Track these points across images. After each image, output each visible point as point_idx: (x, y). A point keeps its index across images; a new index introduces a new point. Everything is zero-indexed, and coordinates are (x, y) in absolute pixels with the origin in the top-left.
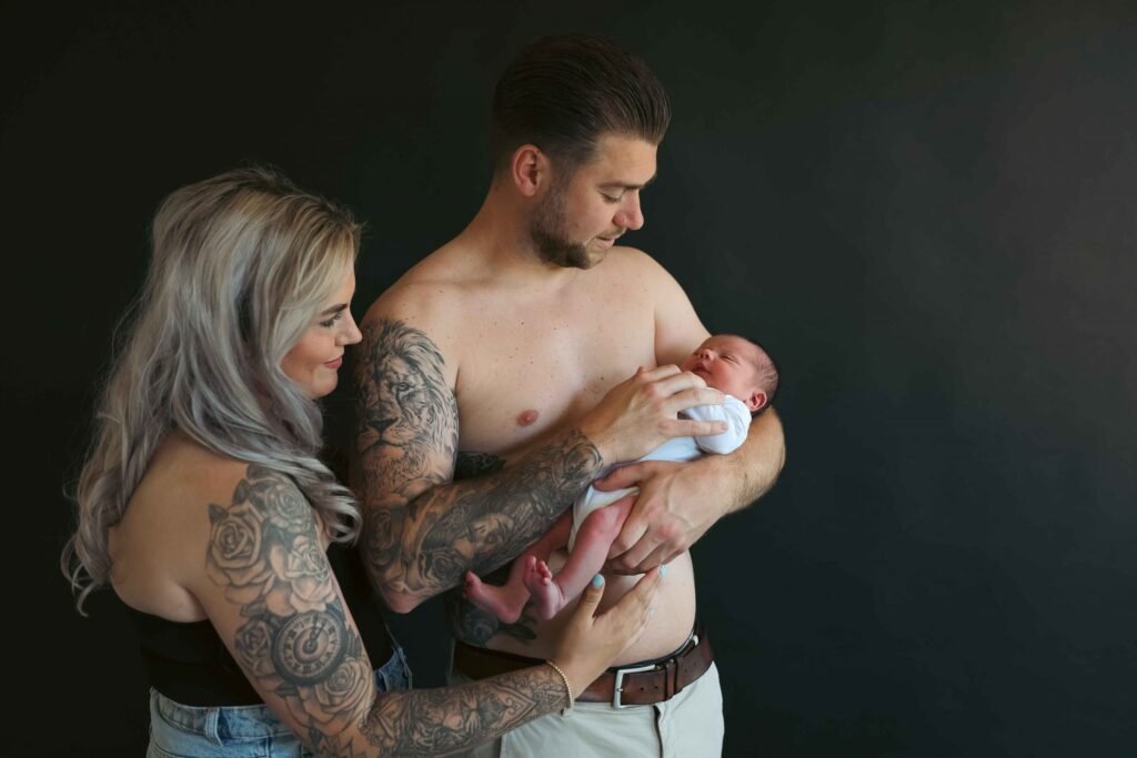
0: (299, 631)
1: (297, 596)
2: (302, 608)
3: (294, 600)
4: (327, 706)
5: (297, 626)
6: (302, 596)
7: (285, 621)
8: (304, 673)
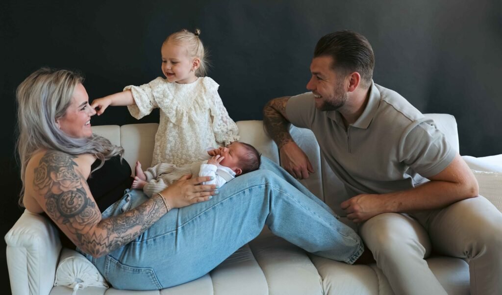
0: (65, 198)
1: (63, 186)
2: (65, 190)
3: (62, 188)
4: (82, 223)
5: (64, 196)
6: (65, 186)
7: (60, 195)
8: (70, 212)
